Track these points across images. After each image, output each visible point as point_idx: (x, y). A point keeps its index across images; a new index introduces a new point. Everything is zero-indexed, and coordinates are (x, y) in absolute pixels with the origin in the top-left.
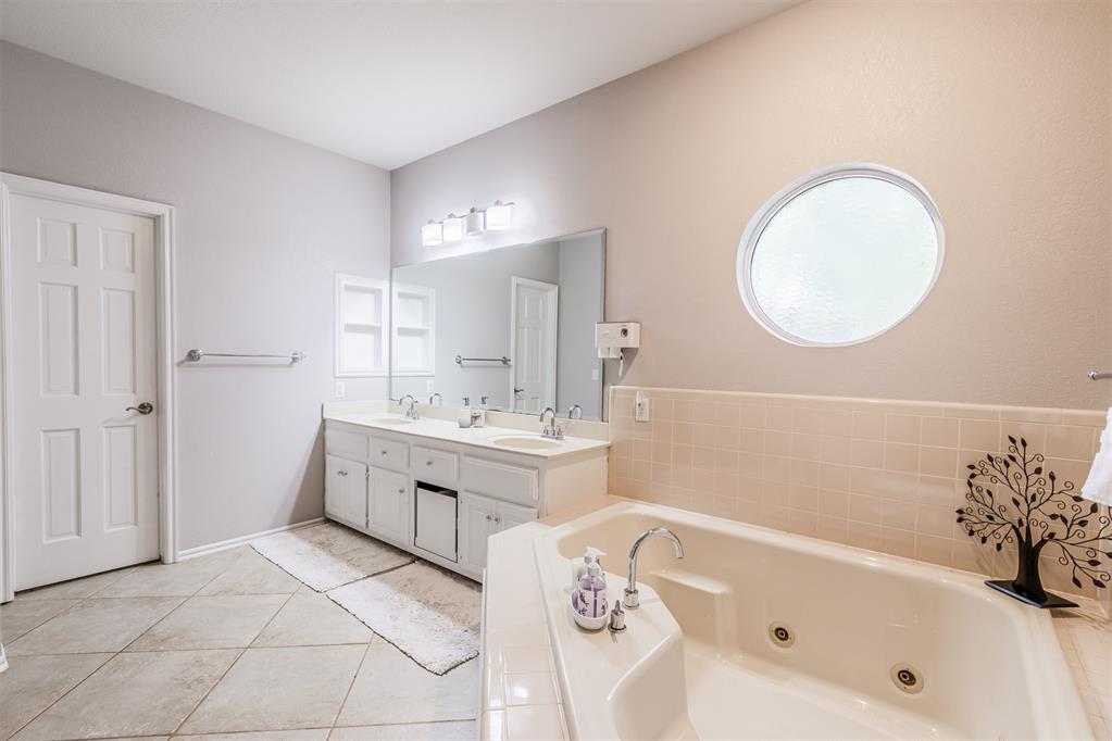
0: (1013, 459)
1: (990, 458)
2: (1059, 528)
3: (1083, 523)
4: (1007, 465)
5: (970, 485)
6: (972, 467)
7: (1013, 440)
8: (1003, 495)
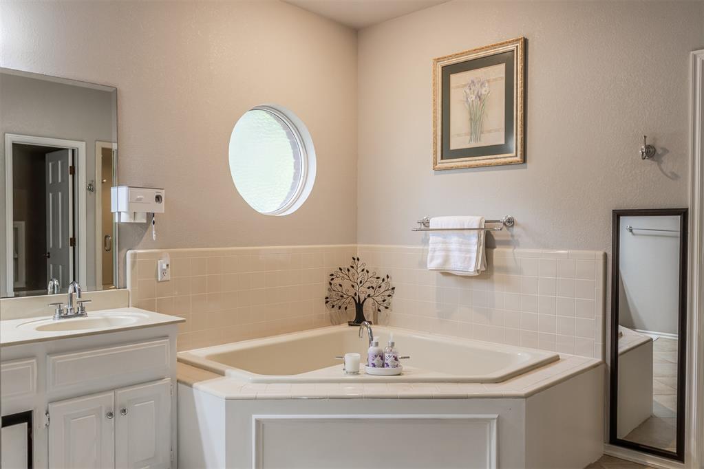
0: (352, 267)
1: (341, 269)
2: (371, 292)
3: (380, 287)
4: (348, 270)
5: (331, 284)
6: (332, 275)
7: (354, 259)
8: (346, 284)
